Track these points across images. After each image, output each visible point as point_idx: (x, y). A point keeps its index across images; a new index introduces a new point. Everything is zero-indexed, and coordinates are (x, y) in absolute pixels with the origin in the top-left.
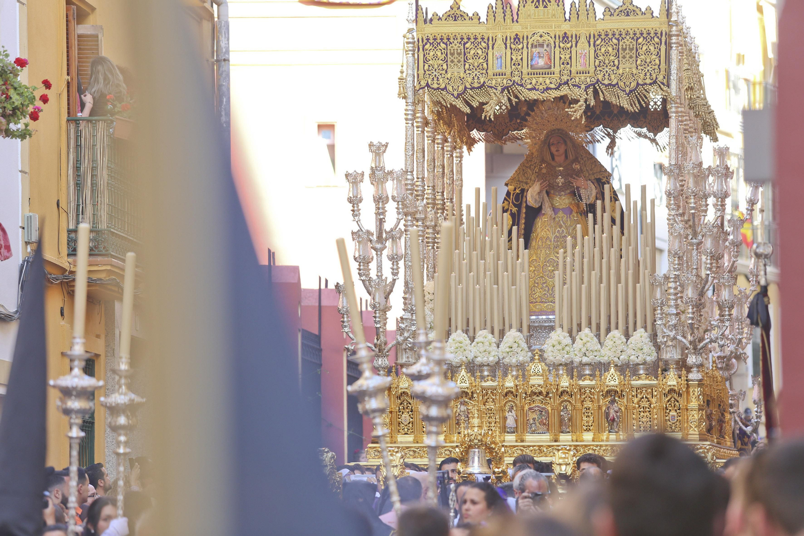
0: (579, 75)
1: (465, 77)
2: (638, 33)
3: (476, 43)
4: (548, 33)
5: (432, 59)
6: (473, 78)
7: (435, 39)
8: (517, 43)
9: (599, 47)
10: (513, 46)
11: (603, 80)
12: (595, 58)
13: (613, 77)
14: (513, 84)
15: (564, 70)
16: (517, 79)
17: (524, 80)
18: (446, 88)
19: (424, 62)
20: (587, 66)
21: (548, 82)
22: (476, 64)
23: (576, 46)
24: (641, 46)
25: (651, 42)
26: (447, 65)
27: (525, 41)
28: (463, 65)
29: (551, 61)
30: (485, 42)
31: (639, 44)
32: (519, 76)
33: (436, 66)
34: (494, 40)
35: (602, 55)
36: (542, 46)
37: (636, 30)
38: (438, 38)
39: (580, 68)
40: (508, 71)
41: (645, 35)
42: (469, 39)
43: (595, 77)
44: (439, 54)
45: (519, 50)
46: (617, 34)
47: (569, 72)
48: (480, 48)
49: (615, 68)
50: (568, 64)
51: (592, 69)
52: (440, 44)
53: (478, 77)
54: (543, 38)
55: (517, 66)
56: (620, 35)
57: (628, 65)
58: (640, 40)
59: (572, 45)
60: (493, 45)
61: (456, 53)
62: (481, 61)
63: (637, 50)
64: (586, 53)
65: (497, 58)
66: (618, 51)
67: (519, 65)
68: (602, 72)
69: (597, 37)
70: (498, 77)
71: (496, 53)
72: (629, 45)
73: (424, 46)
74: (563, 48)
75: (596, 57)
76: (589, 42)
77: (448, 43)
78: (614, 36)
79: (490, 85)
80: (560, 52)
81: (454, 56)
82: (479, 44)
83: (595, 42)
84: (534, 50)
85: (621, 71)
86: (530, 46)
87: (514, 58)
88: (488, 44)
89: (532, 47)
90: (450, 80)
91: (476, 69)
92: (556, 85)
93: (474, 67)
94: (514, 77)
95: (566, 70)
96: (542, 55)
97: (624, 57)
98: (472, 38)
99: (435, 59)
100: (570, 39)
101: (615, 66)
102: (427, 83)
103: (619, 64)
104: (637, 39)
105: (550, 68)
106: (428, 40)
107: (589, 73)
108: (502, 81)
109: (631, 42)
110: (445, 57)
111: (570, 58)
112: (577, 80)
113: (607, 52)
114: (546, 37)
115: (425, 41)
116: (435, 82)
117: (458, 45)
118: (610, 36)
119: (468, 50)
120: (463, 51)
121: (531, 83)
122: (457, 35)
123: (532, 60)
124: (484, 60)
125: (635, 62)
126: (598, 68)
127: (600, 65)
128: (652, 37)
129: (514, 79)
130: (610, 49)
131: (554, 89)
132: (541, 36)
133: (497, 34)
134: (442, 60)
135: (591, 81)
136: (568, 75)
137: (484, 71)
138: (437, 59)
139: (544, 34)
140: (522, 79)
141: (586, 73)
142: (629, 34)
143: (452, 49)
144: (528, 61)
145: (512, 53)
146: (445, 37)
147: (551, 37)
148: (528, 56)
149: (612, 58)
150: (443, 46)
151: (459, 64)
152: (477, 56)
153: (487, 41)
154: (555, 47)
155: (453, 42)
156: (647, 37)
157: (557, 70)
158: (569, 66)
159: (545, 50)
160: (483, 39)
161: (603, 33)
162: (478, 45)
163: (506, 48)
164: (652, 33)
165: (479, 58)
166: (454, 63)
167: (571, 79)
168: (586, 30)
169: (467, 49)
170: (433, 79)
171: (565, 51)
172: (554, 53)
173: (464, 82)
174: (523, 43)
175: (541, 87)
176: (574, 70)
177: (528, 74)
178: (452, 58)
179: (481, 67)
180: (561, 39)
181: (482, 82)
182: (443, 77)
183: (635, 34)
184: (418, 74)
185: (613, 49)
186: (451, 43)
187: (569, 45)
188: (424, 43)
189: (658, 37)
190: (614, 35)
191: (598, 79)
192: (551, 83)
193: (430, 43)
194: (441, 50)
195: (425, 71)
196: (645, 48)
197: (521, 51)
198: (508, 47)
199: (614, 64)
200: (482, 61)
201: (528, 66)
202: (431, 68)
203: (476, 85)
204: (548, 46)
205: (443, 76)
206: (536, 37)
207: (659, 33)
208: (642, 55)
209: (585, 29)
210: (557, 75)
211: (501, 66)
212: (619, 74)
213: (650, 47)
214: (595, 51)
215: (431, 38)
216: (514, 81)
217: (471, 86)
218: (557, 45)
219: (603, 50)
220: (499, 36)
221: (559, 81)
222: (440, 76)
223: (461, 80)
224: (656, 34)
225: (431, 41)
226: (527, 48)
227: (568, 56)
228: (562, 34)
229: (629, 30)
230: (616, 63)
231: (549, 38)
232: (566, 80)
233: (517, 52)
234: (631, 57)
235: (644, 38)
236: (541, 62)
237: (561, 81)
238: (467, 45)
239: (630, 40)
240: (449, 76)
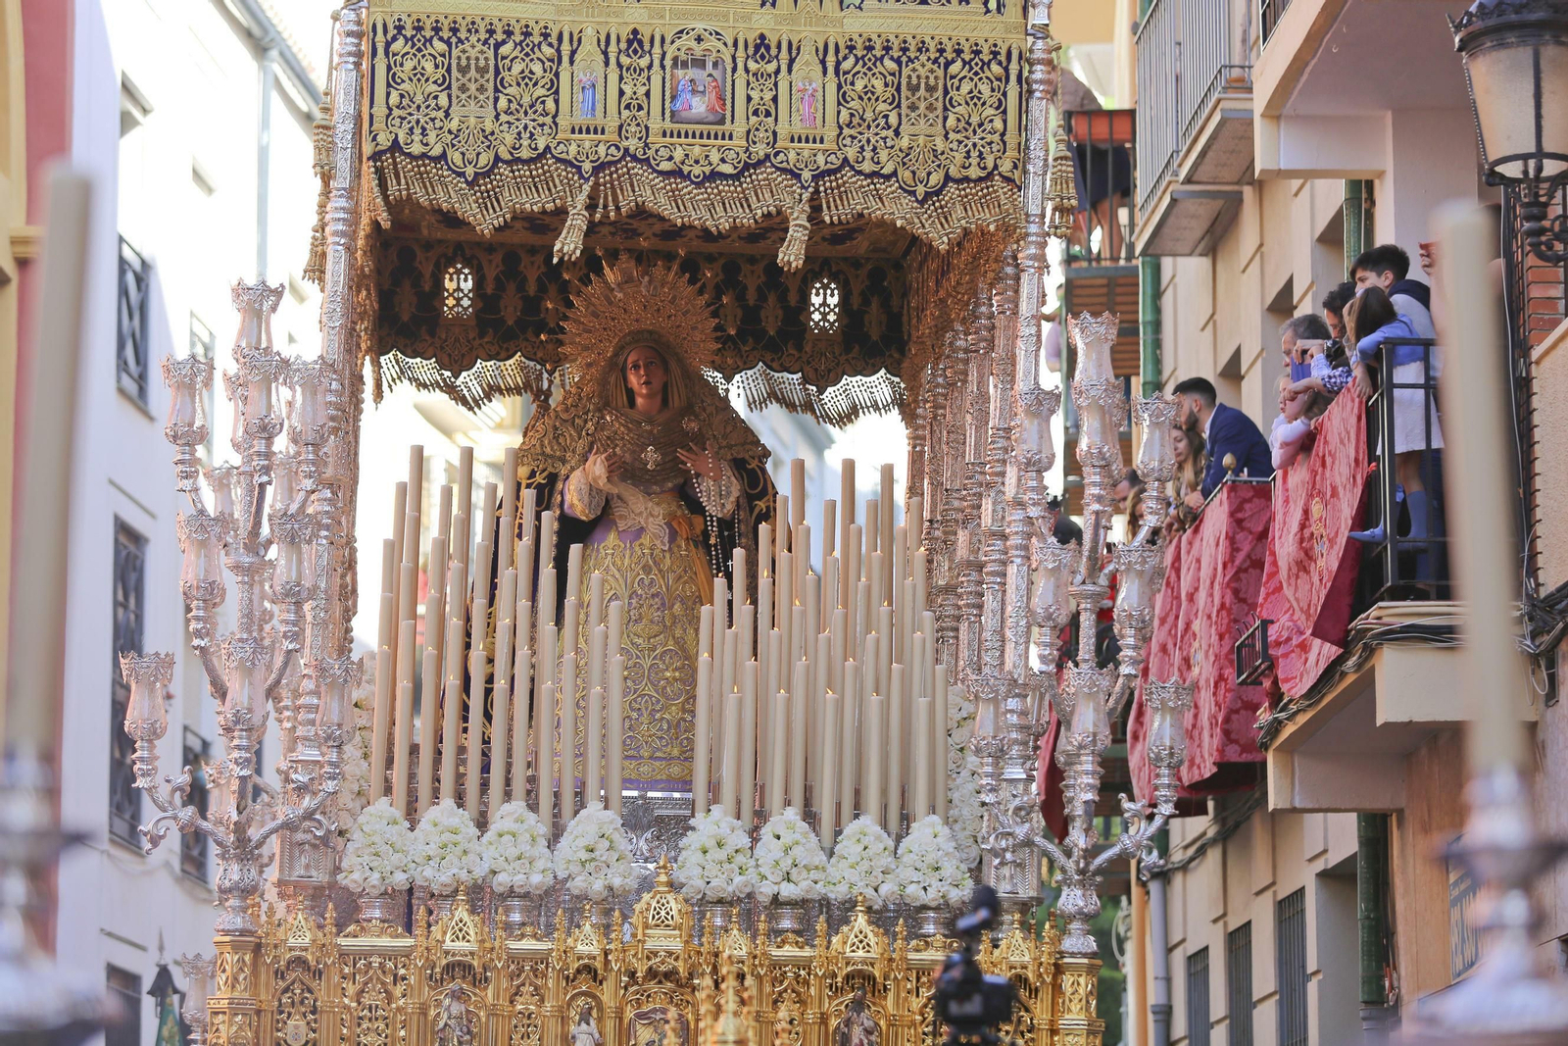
0: (796, 144)
1: (497, 131)
2: (949, 49)
3: (528, 45)
4: (717, 33)
5: (411, 80)
6: (519, 133)
7: (419, 29)
8: (635, 52)
9: (849, 76)
10: (625, 60)
11: (857, 162)
12: (839, 104)
13: (883, 155)
14: (623, 157)
15: (757, 129)
16: (633, 144)
17: (653, 149)
18: (444, 155)
19: (389, 85)
20: (819, 121)
21: (715, 157)
22: (526, 100)
23: (790, 71)
24: (956, 82)
25: (982, 75)
26: (450, 96)
27: (657, 50)
28: (492, 100)
29: (724, 104)
30: (550, 45)
31: (952, 77)
32: (640, 139)
33: (419, 99)
34: (577, 42)
35: (856, 98)
36: (700, 63)
37: (945, 40)
38: (428, 27)
39: (798, 129)
40: (612, 124)
41: (967, 57)
42: (509, 33)
43: (839, 153)
44: (429, 66)
45: (642, 70)
46: (896, 47)
47: (770, 134)
48: (539, 59)
49: (890, 133)
50: (768, 114)
51: (831, 133)
52: (431, 40)
53: (532, 134)
54: (704, 45)
55: (634, 112)
56: (904, 50)
57: (922, 126)
58: (954, 68)
59: (779, 66)
60: (573, 53)
61: (473, 67)
62: (540, 92)
63: (946, 92)
64: (815, 91)
65: (583, 88)
66: (898, 89)
67: (640, 108)
68: (856, 141)
69: (843, 52)
70: (584, 136)
71: (580, 75)
72: (927, 77)
73: (388, 45)
74: (755, 75)
75: (842, 99)
76: (823, 62)
77: (454, 40)
78: (887, 53)
79: (564, 156)
80: (748, 84)
81: (468, 76)
82: (536, 49)
83: (838, 64)
84: (680, 73)
85: (905, 142)
86: (668, 63)
87: (628, 89)
88: (558, 51)
89: (675, 64)
90: (456, 137)
91: (526, 113)
92: (736, 168)
93: (521, 106)
94: (627, 138)
95: (762, 129)
96: (701, 88)
97: (913, 107)
98: (517, 31)
99: (419, 80)
100: (774, 52)
101: (889, 127)
102: (396, 141)
103: (900, 124)
104: (948, 64)
105: (722, 122)
106: (400, 28)
107: (822, 141)
108: (594, 149)
109: (932, 71)
110: (443, 76)
111: (775, 99)
112: (792, 156)
113: (869, 91)
114: (712, 43)
115: (392, 32)
116: (417, 138)
117: (479, 46)
118: (878, 53)
119: (507, 61)
120: (492, 62)
121: (671, 158)
122: (478, 20)
123: (674, 98)
124: (548, 90)
125: (940, 121)
126: (846, 131)
127: (851, 122)
128: (986, 60)
129: (625, 143)
130: (878, 84)
131: (731, 176)
132: (699, 39)
133: (584, 25)
134: (435, 82)
135: (827, 162)
136: (768, 144)
137: (548, 120)
138: (423, 80)
139: (707, 34)
140: (646, 145)
141: (814, 142)
142: (927, 50)
143: (463, 57)
144: (663, 100)
145: (621, 78)
146: (446, 24)
147: (725, 44)
148: (664, 87)
149: (882, 107)
150: (440, 46)
151: (482, 97)
152: (531, 79)
153: (555, 43)
154: (734, 70)
155: (467, 39)
156: (972, 60)
157: (739, 128)
158: (770, 120)
159: (710, 75)
160: (546, 36)
161: (860, 41)
162: (532, 50)
163: (607, 64)
164: (986, 50)
165: (535, 84)
166: (468, 94)
167: (776, 154)
168: (817, 33)
169: (503, 58)
170: (411, 129)
171: (762, 81)
172: (733, 85)
173: (494, 143)
174: (651, 55)
175: (697, 170)
176: (783, 129)
177: (664, 135)
178: (464, 80)
179: (539, 107)
180: (751, 51)
181: (541, 147)
182: (437, 126)
183: (941, 51)
184: (371, 116)
185: (886, 85)
186: (460, 41)
187: (771, 67)
188: (389, 37)
189: (1000, 63)
190: (887, 49)
191: (846, 160)
192: (723, 160)
193: (405, 36)
194: (435, 58)
195: (390, 110)
196: (966, 87)
197: (645, 74)
198: (613, 60)
199: (887, 123)
200: (543, 92)
201: (663, 114)
202: (405, 102)
203: (525, 154)
204: (715, 65)
205: (438, 124)
206: (688, 42)
207: (1004, 52)
208: (960, 104)
209: (814, 29)
210: (739, 142)
211: (593, 109)
212: (901, 150)
213: (981, 87)
214: (840, 87)
215: (409, 26)
216: (626, 150)
217: (511, 154)
218: (740, 66)
219: (859, 85)
220: (589, 32)
221: (744, 157)
222: (431, 124)
223: (486, 137)
224: (995, 54)
225: (409, 33)
226: (663, 67)
227: (768, 96)
228: (752, 37)
229: (927, 39)
230: (893, 120)
231: (720, 45)
232: (762, 154)
233: (635, 76)
234: (931, 108)
235: (965, 63)
236: (699, 106)
237: (749, 157)
238: (504, 50)
239: (929, 65)
240: (454, 125)
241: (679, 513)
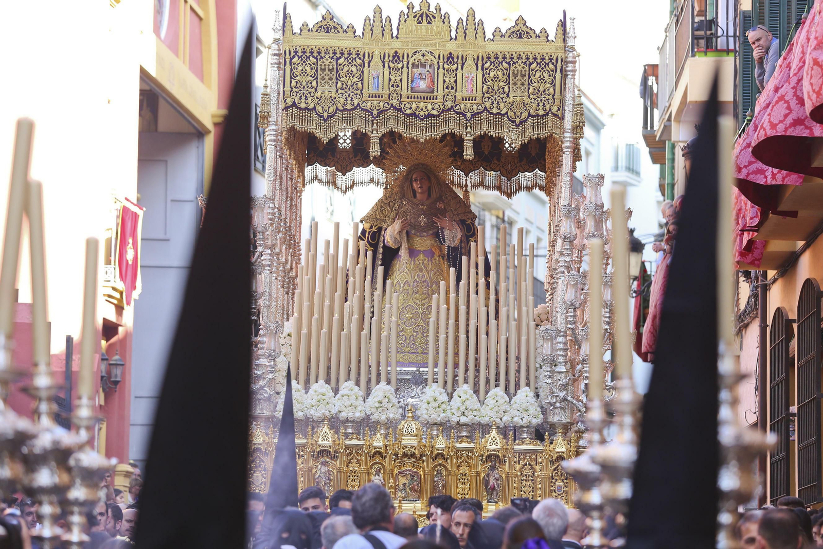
0: (464, 101)
1: (337, 97)
2: (531, 58)
3: (350, 59)
4: (431, 52)
5: (301, 75)
6: (346, 98)
7: (304, 52)
8: (396, 61)
9: (488, 71)
10: (392, 65)
11: (491, 109)
12: (483, 83)
13: (502, 105)
14: (390, 108)
15: (448, 95)
16: (395, 102)
17: (403, 104)
18: (314, 108)
19: (291, 78)
20: (474, 92)
21: (430, 107)
22: (349, 83)
23: (462, 69)
24: (534, 72)
25: (545, 69)
26: (317, 82)
27: (405, 60)
28: (335, 83)
29: (434, 84)
30: (360, 59)
31: (532, 70)
32: (398, 100)
34: (371, 57)
35: (490, 80)
36: (424, 66)
37: (529, 54)
38: (308, 51)
39: (465, 94)
40: (386, 93)
41: (539, 61)
42: (342, 54)
43: (483, 105)
44: (308, 69)
45: (399, 69)
46: (508, 57)
47: (453, 97)
48: (355, 65)
49: (505, 95)
50: (452, 88)
51: (479, 96)
52: (309, 57)
53: (352, 98)
54: (425, 58)
55: (395, 88)
56: (512, 58)
57: (519, 92)
58: (533, 66)
59: (458, 66)
61: (327, 69)
62: (355, 79)
63: (529, 77)
64: (473, 77)
65: (374, 78)
66: (509, 76)
67: (398, 86)
68: (490, 100)
69: (485, 59)
70: (374, 99)
71: (372, 72)
72: (521, 70)
73: (291, 59)
74: (447, 70)
75: (485, 81)
76: (477, 65)
77: (319, 57)
78: (504, 60)
79: (365, 108)
80: (444, 75)
81: (325, 73)
82: (354, 61)
83: (483, 65)
84: (415, 70)
85: (511, 100)
86: (410, 66)
87: (393, 78)
88: (363, 61)
89: (413, 66)
90: (320, 100)
91: (349, 89)
92: (438, 112)
93: (347, 86)
94: (392, 100)
95: (450, 95)
96: (424, 77)
97: (515, 84)
98: (346, 53)
99: (304, 75)
100: (455, 60)
101: (505, 93)
102: (294, 102)
103: (509, 92)
104: (530, 64)
105: (433, 92)
106: (296, 52)
107: (475, 100)
108: (378, 104)
109: (523, 68)
110: (314, 73)
111: (456, 81)
112: (462, 106)
113: (496, 77)
115: (293, 54)
116: (303, 100)
117: (330, 60)
118: (500, 60)
119: (341, 66)
120: (335, 67)
121: (411, 108)
122: (329, 48)
123: (412, 81)
124: (359, 79)
125: (527, 90)
126: (486, 95)
127: (488, 91)
128: (547, 62)
129: (391, 102)
130: (500, 73)
131: (436, 116)
132: (423, 55)
133: (374, 50)
134: (311, 76)
135: (477, 109)
136: (452, 101)
137: (359, 92)
138: (306, 75)
139: (427, 53)
140: (400, 102)
141: (472, 100)
142: (522, 58)
143: (323, 65)
144: (408, 82)
145: (390, 73)
146: (315, 50)
147: (435, 57)
148: (408, 76)
149: (502, 84)
150: (313, 60)
151: (331, 82)
152: (351, 74)
153: (362, 58)
154: (438, 68)
155: (324, 56)
156: (541, 62)
157: (440, 94)
158: (453, 91)
159: (428, 71)
160: (358, 55)
161: (493, 55)
162: (352, 61)
163: (384, 67)
164: (547, 58)
165: (353, 76)
166: (325, 81)
167: (456, 106)
168: (474, 51)
169: (340, 65)
171: (450, 73)
172: (438, 75)
173: (336, 102)
174: (403, 62)
175: (422, 113)
176: (459, 94)
177: (408, 98)
178: (323, 75)
179: (355, 86)
180: (445, 60)
181: (356, 104)
182: (312, 95)
183: (528, 59)
184: (284, 91)
185: (504, 74)
186: (321, 57)
187: (454, 67)
188: (291, 56)
189: (553, 64)
190: (504, 58)
191: (485, 107)
192: (433, 109)
193: (298, 56)
194: (311, 65)
195: (292, 88)
196: (538, 75)
197: (400, 71)
198: (386, 65)
199: (503, 91)
200: (357, 80)
201: (408, 89)
202: (298, 85)
203: (349, 107)
204: (430, 66)
205: (312, 94)
206: (418, 56)
207: (555, 59)
208: (535, 82)
209: (473, 50)
210: (440, 100)
211: (378, 87)
212: (509, 103)
213: (544, 74)
214: (483, 75)
215: (300, 51)
216: (392, 105)
217: (343, 107)
218: (441, 66)
219: (492, 74)
220: (377, 53)
221: (442, 107)
222: (309, 94)
223: (332, 100)
224: (551, 59)
225: (300, 54)
226: (408, 67)
227: (453, 80)
228: (446, 54)
229: (522, 54)
230: (506, 89)
231: (432, 58)
232: (450, 106)
233: (396, 72)
234: (523, 84)
235: (538, 63)
236: (423, 85)
237: (444, 107)
238: (340, 61)
239: (522, 65)
240: (319, 95)
241: (435, 245)
